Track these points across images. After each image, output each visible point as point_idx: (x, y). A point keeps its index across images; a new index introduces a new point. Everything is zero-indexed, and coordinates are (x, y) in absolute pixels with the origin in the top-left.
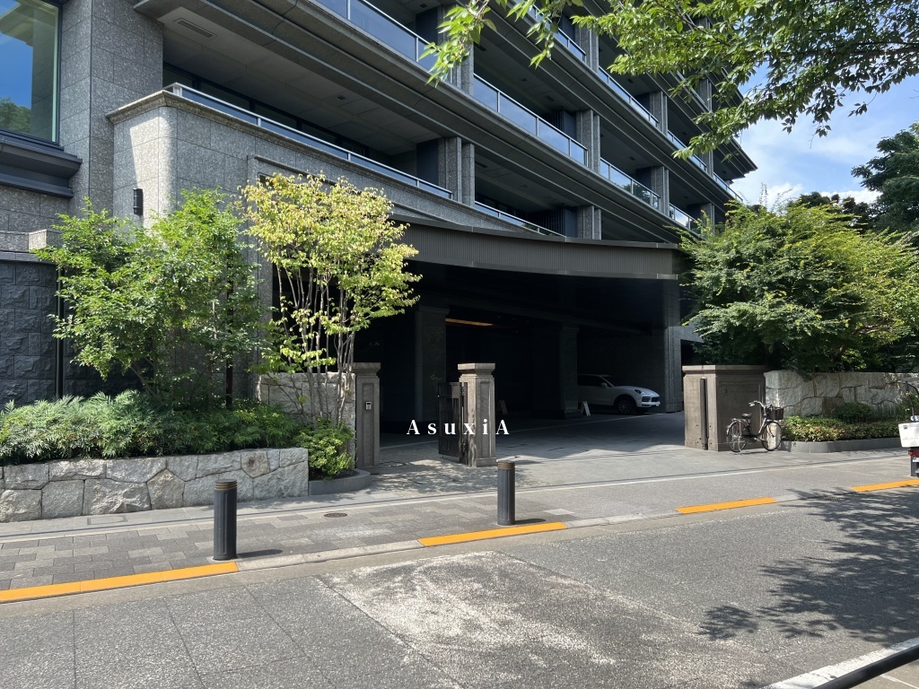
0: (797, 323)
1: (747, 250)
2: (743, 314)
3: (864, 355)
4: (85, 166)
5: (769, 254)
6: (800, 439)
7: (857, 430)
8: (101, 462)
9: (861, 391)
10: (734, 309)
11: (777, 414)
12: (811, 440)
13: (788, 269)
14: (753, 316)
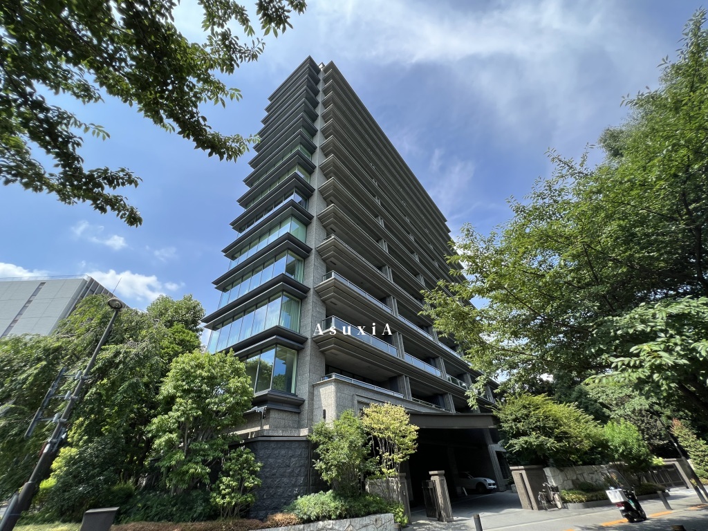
0: (548, 445)
1: (519, 415)
2: (526, 442)
3: (579, 457)
4: (306, 402)
5: (527, 416)
6: (570, 502)
7: (592, 496)
8: (331, 521)
9: (585, 475)
10: (522, 439)
11: (555, 489)
12: (575, 502)
13: (536, 422)
14: (531, 443)
